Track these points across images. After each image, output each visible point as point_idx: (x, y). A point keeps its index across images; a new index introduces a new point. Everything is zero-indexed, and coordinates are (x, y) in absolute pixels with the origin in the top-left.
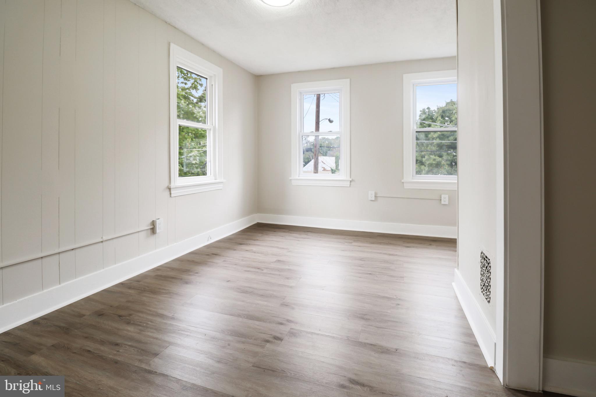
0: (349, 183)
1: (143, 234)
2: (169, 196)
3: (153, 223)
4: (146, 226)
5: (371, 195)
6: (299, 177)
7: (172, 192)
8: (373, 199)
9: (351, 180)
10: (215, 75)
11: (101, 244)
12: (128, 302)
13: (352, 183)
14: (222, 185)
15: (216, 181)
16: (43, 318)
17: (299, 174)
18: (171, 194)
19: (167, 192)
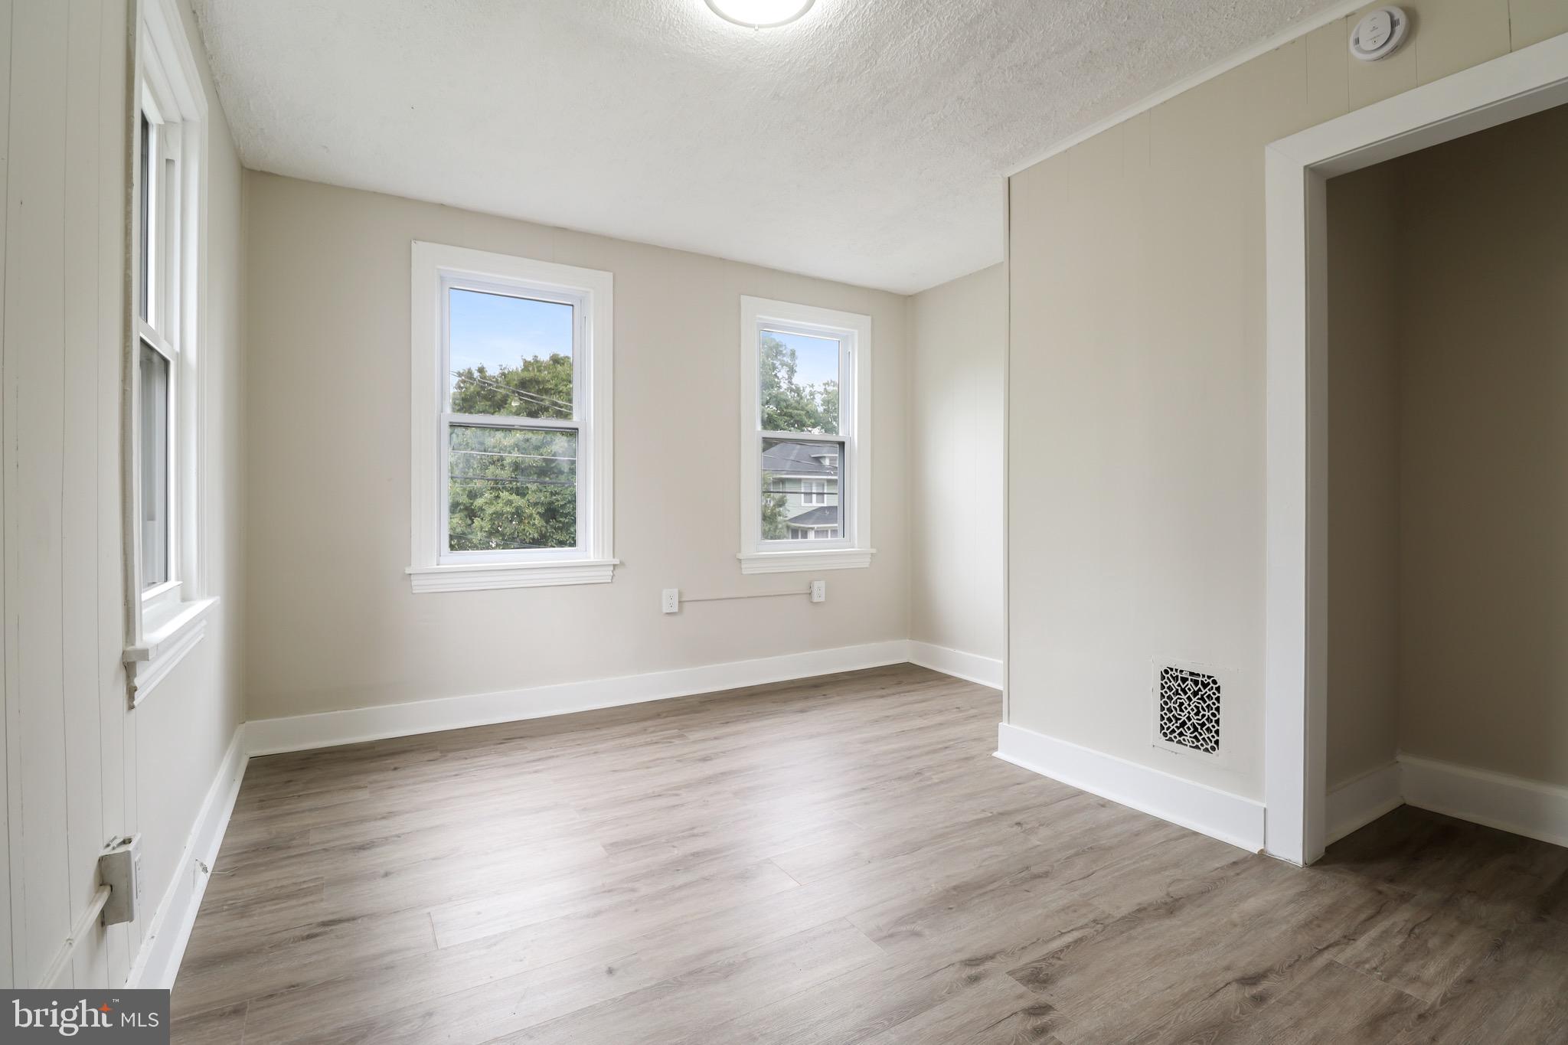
2: (126, 704)
8: (675, 609)
9: (615, 562)
13: (618, 571)
17: (439, 555)
18: (130, 691)
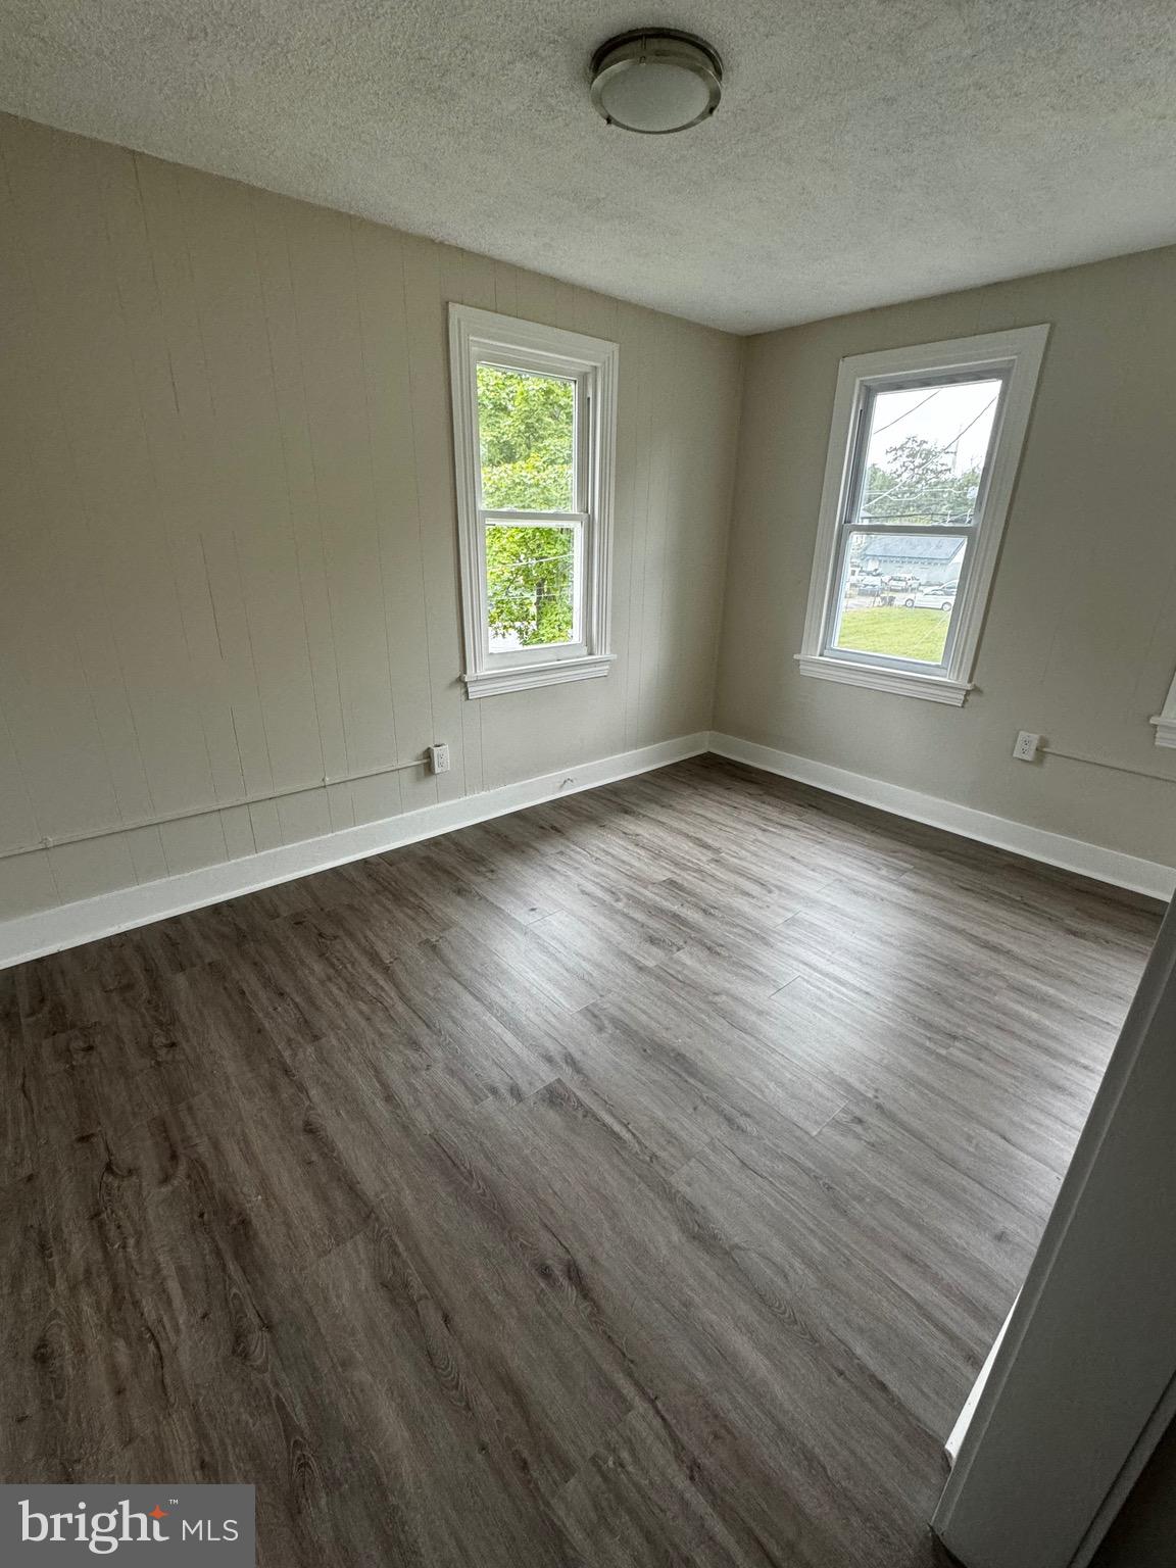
0: (962, 697)
1: (406, 776)
2: (463, 697)
3: (428, 754)
4: (410, 759)
5: (1026, 744)
6: (821, 655)
7: (469, 690)
8: (1029, 757)
9: (969, 687)
10: (596, 367)
11: (322, 790)
12: (351, 907)
13: (970, 698)
14: (607, 667)
15: (594, 657)
16: (229, 903)
17: (824, 647)
18: (467, 692)
19: (459, 691)
